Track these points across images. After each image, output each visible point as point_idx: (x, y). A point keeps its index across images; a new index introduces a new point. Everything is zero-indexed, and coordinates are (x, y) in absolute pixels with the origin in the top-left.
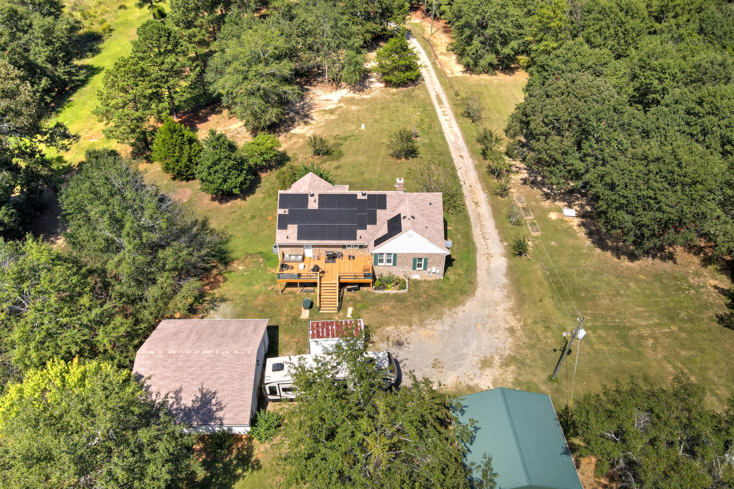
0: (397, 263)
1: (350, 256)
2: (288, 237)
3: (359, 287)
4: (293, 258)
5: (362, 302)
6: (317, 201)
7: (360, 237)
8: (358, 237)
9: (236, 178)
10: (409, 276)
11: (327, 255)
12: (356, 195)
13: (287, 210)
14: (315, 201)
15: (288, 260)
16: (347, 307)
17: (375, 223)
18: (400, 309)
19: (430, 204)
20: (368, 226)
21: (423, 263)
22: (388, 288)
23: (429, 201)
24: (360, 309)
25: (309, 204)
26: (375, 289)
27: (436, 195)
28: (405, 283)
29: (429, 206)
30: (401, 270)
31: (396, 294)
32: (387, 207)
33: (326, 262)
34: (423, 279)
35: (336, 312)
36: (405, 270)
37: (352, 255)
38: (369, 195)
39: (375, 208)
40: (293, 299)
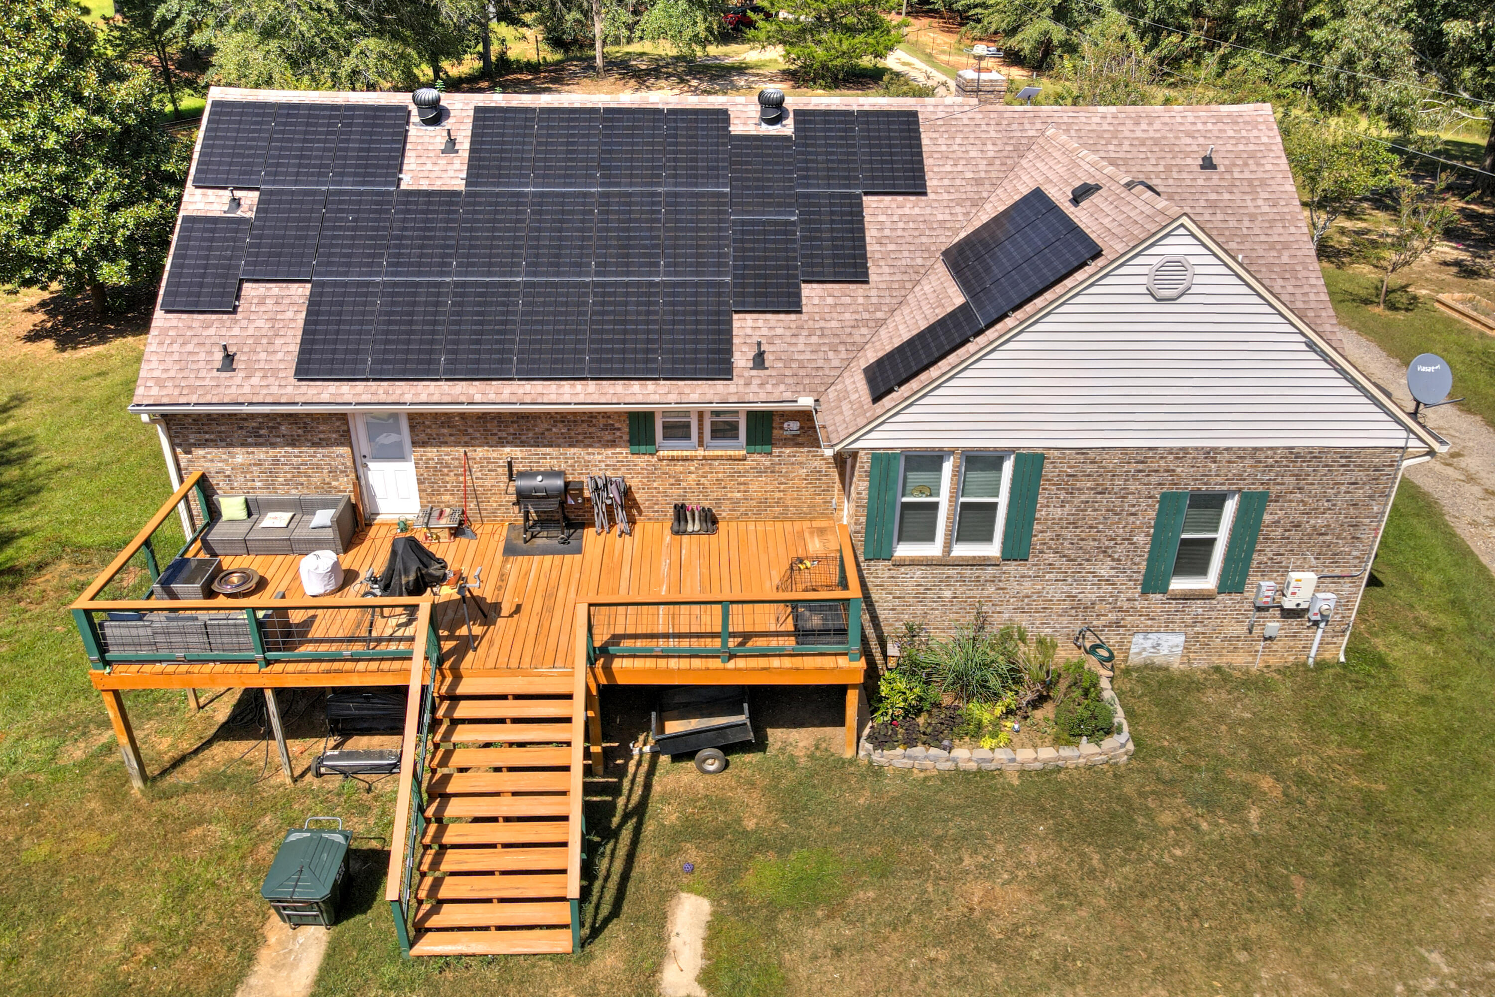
0: (1040, 535)
1: (681, 513)
2: (229, 360)
3: (759, 725)
4: (276, 520)
5: (783, 847)
6: (464, 145)
7: (759, 360)
8: (741, 359)
9: (113, 207)
10: (1112, 639)
11: (523, 497)
12: (722, 116)
13: (250, 199)
14: (451, 145)
15: (239, 532)
16: (666, 896)
17: (859, 275)
18: (1119, 900)
19: (1208, 164)
20: (810, 292)
21: (1222, 536)
22: (977, 732)
23: (1196, 149)
24: (773, 909)
25: (410, 162)
26: (880, 741)
27: (1234, 120)
28: (1090, 690)
29: (1202, 178)
30: (1057, 591)
31: (1049, 772)
32: (931, 182)
33: (510, 550)
34: (1201, 662)
35: (563, 942)
36: (1090, 594)
37: (693, 502)
38: (802, 116)
39: (849, 180)
40: (219, 832)
